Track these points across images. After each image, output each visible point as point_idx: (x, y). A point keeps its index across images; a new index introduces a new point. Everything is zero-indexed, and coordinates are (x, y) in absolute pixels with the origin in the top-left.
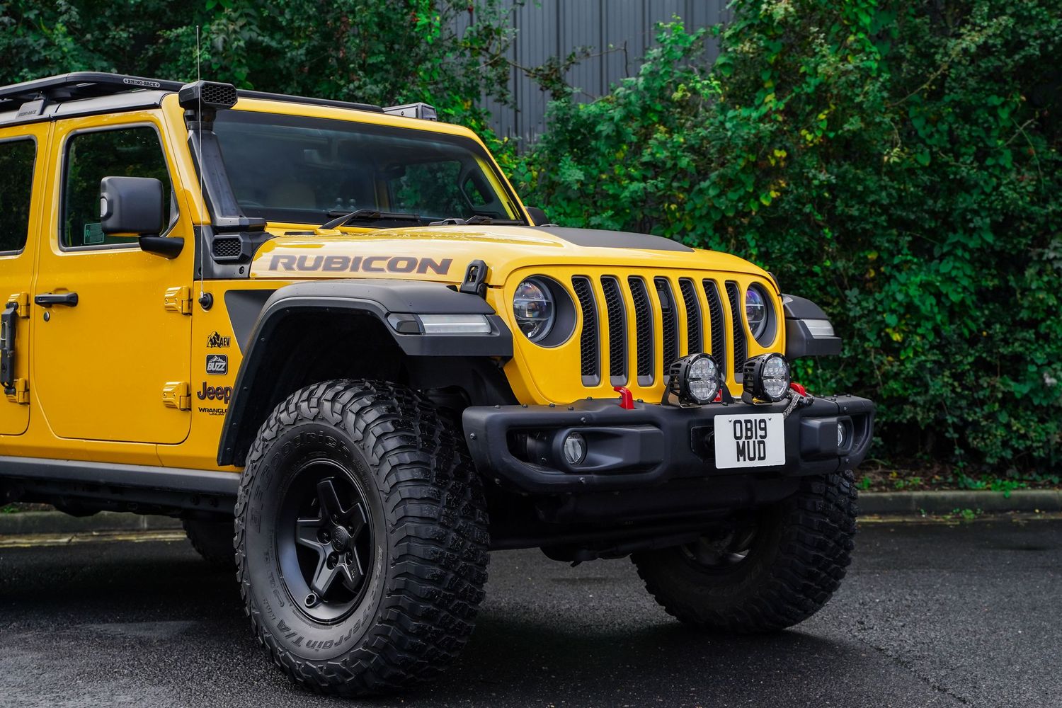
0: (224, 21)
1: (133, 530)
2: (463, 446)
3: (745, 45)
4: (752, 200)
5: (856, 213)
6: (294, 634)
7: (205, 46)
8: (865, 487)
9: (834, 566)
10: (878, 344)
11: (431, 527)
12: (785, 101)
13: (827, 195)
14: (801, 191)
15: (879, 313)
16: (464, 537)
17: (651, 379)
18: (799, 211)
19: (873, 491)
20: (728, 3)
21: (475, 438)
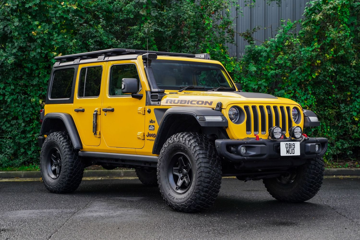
0: (148, 24)
1: (119, 176)
2: (215, 149)
3: (308, 28)
4: (310, 76)
5: (343, 80)
6: (172, 197)
7: (142, 32)
8: (347, 167)
9: (317, 184)
10: (351, 121)
11: (207, 169)
12: (320, 45)
13: (334, 74)
14: (325, 73)
15: (351, 112)
16: (215, 172)
17: (265, 133)
18: (325, 80)
19: (349, 168)
20: (303, 14)
21: (218, 147)
